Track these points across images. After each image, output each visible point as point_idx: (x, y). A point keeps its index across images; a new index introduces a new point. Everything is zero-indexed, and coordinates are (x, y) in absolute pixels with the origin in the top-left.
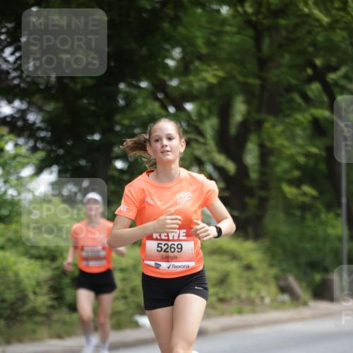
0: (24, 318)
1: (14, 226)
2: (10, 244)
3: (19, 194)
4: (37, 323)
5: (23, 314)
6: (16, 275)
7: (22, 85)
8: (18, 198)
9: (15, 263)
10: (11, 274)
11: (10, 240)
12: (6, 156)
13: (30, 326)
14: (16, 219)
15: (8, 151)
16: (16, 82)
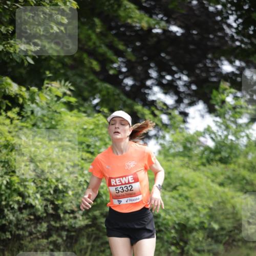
0: (240, 244)
1: (232, 166)
2: (229, 181)
3: (237, 139)
4: (251, 248)
5: (239, 240)
6: (234, 207)
7: (243, 46)
8: (237, 142)
9: (233, 198)
10: (229, 206)
11: (229, 178)
12: (227, 107)
13: (244, 251)
14: (234, 160)
15: (229, 102)
16: (238, 43)
